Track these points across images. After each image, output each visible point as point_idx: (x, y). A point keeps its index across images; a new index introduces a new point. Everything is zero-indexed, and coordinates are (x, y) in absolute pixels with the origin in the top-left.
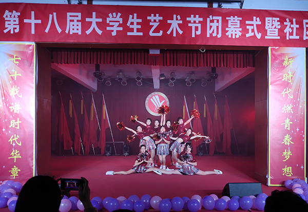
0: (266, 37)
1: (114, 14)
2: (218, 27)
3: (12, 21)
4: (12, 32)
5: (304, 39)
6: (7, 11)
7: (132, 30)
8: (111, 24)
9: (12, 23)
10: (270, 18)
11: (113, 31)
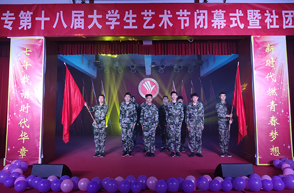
0: (249, 27)
1: (113, 11)
2: (204, 20)
3: (26, 19)
4: (25, 29)
5: (284, 28)
6: (22, 12)
7: (128, 24)
8: (110, 19)
9: (26, 21)
10: (252, 11)
11: (111, 25)
